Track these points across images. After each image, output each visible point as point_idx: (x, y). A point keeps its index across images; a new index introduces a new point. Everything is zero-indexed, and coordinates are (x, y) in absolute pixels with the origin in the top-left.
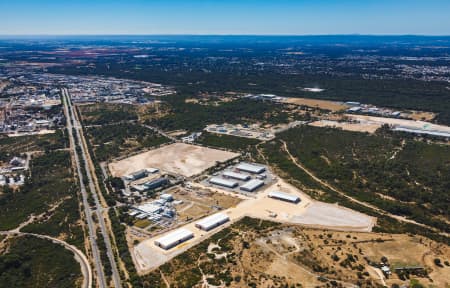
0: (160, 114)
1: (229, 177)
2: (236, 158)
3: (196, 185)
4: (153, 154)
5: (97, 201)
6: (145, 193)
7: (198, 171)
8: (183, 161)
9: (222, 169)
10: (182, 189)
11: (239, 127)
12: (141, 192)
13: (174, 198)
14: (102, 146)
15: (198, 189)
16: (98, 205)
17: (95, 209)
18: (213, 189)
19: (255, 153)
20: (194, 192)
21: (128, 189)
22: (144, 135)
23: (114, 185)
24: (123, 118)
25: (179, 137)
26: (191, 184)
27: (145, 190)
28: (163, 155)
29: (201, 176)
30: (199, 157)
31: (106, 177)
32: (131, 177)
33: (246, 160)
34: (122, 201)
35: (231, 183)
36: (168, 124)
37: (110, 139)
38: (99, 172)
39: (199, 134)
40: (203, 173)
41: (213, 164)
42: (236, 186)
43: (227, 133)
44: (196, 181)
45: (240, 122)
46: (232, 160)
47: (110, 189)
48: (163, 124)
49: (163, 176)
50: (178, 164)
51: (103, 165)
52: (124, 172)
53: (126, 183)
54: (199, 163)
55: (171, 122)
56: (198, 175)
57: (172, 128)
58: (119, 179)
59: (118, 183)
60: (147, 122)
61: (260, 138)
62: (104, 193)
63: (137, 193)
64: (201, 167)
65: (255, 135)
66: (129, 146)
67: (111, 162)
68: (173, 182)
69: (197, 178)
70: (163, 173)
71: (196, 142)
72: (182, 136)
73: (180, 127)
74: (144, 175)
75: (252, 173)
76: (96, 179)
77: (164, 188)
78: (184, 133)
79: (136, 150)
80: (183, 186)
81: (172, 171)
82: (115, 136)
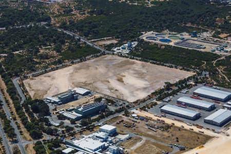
0: (78, 16)
1: (186, 105)
2: (189, 78)
3: (144, 114)
4: (80, 69)
5: (17, 131)
6: (78, 123)
7: (142, 95)
8: (120, 80)
9: (174, 93)
10: (125, 119)
11: (186, 35)
12: (73, 122)
13: (118, 131)
14: (11, 56)
15: (147, 119)
16: (19, 137)
17: (16, 142)
18: (168, 121)
19: (214, 73)
20: (143, 123)
21: (54, 116)
22: (63, 43)
23: (36, 110)
24: (32, 20)
25: (110, 47)
26: (136, 112)
27: (78, 119)
28: (92, 71)
29: (149, 102)
30: (141, 76)
31: (24, 99)
32: (56, 100)
33: (204, 82)
34: (50, 132)
35: (192, 113)
36: (92, 30)
37: (20, 47)
38: (12, 91)
39: (134, 44)
40: (150, 97)
41: (161, 85)
42: (197, 117)
43: (172, 44)
44: (143, 109)
45: (186, 30)
46: (185, 81)
47: (31, 115)
48: (86, 29)
49: (99, 100)
50: (114, 84)
51: (16, 81)
52: (46, 92)
53: (51, 107)
54: (141, 83)
55: (95, 27)
56: (144, 101)
57: (98, 35)
58: (42, 102)
59: (40, 107)
60: (64, 26)
61: (217, 52)
62: (24, 121)
63: (67, 122)
64: (145, 89)
65: (209, 48)
66: (47, 57)
67: (26, 78)
68: (112, 108)
69: (143, 104)
70: (98, 96)
71: (133, 54)
72: (112, 46)
73: (109, 34)
74: (73, 97)
75: (217, 100)
76: (11, 101)
77: (102, 117)
78: (115, 42)
79: (55, 63)
80: (127, 114)
81: (108, 93)
82: (25, 43)
